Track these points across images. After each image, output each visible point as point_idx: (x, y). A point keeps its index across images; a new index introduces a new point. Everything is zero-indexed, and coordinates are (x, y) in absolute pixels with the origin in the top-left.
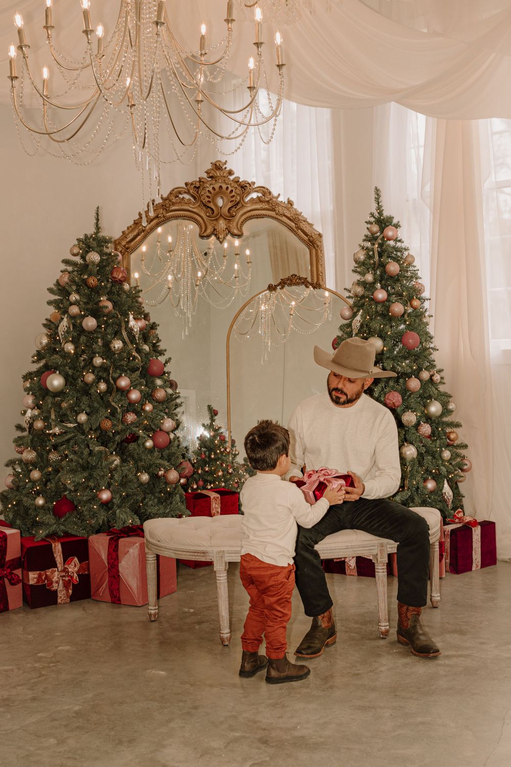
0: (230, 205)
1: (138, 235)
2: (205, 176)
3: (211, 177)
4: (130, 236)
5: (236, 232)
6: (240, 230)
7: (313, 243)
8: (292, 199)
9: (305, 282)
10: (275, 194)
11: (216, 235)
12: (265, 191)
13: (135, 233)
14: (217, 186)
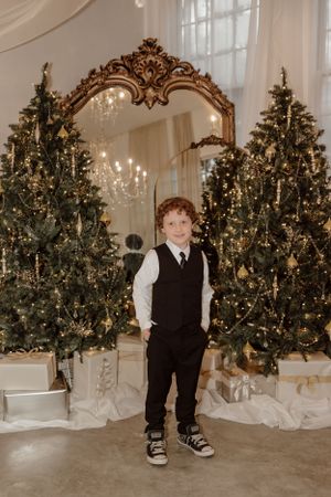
0: (159, 76)
1: (81, 98)
2: (138, 51)
3: (143, 53)
4: (74, 99)
5: (162, 99)
6: (166, 98)
7: (227, 110)
8: (210, 73)
9: (221, 142)
10: (196, 69)
11: (146, 102)
12: (188, 67)
13: (78, 96)
14: (148, 60)
